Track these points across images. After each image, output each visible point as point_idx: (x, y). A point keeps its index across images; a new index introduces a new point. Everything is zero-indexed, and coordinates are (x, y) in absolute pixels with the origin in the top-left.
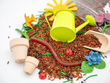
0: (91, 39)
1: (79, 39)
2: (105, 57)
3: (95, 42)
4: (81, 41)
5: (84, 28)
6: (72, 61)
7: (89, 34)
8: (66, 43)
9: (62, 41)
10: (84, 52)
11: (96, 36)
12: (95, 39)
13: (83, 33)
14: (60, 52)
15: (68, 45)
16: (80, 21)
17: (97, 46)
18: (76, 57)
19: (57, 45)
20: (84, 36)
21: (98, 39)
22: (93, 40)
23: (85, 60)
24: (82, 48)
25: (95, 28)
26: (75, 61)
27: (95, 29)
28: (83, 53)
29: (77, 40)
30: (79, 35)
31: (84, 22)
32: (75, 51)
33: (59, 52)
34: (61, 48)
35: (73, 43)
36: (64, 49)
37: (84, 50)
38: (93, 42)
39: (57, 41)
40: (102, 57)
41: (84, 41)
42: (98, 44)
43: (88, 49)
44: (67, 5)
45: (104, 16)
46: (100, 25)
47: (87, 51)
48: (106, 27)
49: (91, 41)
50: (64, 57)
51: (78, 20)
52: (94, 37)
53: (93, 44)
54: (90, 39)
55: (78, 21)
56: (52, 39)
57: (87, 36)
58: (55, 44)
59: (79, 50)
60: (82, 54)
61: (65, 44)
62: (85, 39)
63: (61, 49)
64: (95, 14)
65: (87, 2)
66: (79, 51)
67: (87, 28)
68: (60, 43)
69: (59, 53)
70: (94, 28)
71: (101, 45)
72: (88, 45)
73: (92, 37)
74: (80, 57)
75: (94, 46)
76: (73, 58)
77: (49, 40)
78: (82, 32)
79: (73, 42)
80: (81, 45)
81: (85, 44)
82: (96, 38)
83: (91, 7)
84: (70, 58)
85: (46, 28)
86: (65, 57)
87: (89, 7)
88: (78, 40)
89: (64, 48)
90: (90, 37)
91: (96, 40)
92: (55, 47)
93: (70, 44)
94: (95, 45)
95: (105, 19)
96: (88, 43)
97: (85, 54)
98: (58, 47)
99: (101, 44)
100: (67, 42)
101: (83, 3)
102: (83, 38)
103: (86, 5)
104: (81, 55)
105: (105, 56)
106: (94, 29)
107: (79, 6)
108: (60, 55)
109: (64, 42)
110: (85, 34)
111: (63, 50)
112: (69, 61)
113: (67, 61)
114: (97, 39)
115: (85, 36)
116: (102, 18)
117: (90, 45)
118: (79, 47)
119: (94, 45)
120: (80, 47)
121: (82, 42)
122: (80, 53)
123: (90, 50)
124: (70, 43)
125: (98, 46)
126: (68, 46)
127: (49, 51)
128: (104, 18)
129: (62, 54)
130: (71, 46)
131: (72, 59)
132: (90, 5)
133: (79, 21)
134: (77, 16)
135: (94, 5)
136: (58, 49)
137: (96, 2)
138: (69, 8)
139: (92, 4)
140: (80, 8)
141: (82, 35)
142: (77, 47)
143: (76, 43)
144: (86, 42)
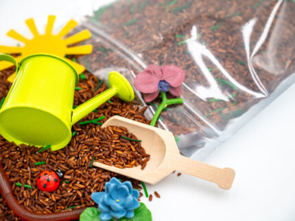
0: (118, 141)
1: (84, 139)
2: (154, 196)
3: (131, 150)
4: (89, 146)
5: (105, 106)
6: (53, 206)
7: (112, 127)
8: (46, 151)
9: (36, 146)
10: (92, 182)
11: (133, 133)
12: (131, 141)
13: (99, 121)
14: (22, 180)
15: (51, 158)
16: (95, 87)
17: (134, 162)
18: (66, 195)
19: (16, 157)
20: (98, 130)
21: (140, 141)
22: (123, 144)
23: (93, 204)
24: (90, 168)
25: (134, 106)
26: (63, 208)
27: (134, 112)
28: (90, 185)
29: (77, 142)
30: (88, 127)
31: (107, 88)
32: (66, 177)
33: (19, 180)
34: (29, 168)
35: (65, 153)
36: (35, 170)
37: (94, 174)
38: (123, 151)
39: (22, 145)
40: (147, 196)
41: (97, 148)
42: (140, 158)
43: (104, 171)
44: (69, 35)
45: (160, 73)
46: (148, 100)
47: (103, 176)
48: (166, 106)
49: (118, 148)
50: (32, 194)
51: (90, 82)
52: (127, 135)
53: (123, 158)
54: (114, 141)
55: (90, 87)
57: (106, 133)
58: (12, 156)
59: (80, 174)
60: (86, 187)
61: (41, 153)
62: (102, 140)
63: (27, 169)
64: (141, 66)
65: (123, 30)
66: (80, 176)
67: (113, 106)
68: (27, 152)
69: (19, 184)
70: (133, 109)
71: (148, 160)
72: (106, 158)
73: (123, 136)
74: (78, 195)
75: (127, 163)
76: (57, 198)
78: (96, 118)
79: (65, 147)
80: (86, 158)
81: (99, 155)
82: (133, 139)
83: (130, 47)
84: (47, 200)
86: (35, 194)
87: (126, 44)
88: (80, 144)
89: (36, 167)
90: (116, 136)
91: (133, 144)
92: (10, 162)
93: (56, 155)
94: (129, 158)
95: (163, 83)
96: (108, 153)
97: (97, 187)
98: (20, 163)
99: (148, 156)
100: (50, 149)
101: (110, 33)
102: (95, 138)
103: (118, 39)
104: (82, 189)
105: (156, 193)
106: (131, 111)
107: (98, 40)
108: (20, 187)
109: (41, 148)
110: (104, 126)
111: (32, 174)
112: (45, 206)
113: (40, 208)
114: (136, 143)
115: (102, 132)
116: (157, 80)
117: (115, 160)
118: (82, 166)
119: (127, 160)
120: (84, 166)
121: (91, 150)
122: (81, 183)
123: (112, 174)
124: (57, 152)
125: (138, 161)
126: (50, 161)
128: (161, 81)
129: (26, 186)
130: (57, 160)
131: (53, 201)
132: (128, 38)
133: (92, 86)
134: (90, 71)
135: (140, 40)
136: (20, 168)
137: (146, 30)
138: (69, 46)
139: (135, 36)
140: (101, 48)
141: (95, 128)
142: (75, 164)
143: (73, 153)
144: (104, 150)
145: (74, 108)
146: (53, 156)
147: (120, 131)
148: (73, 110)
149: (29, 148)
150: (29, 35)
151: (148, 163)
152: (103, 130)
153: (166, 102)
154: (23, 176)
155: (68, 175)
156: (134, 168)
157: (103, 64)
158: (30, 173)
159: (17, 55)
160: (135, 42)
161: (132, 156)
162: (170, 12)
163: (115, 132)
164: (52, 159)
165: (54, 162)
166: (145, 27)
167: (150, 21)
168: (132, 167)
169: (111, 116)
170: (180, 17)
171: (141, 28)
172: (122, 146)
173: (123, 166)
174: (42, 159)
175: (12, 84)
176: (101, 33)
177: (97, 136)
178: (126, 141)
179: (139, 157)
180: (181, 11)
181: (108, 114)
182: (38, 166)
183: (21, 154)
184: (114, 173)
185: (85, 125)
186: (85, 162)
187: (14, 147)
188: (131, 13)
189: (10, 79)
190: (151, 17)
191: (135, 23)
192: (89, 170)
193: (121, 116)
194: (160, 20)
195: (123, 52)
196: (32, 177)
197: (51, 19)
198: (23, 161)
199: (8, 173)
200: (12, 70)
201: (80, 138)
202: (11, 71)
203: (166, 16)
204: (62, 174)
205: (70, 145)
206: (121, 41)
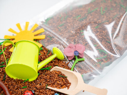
0: (58, 77)
1: (43, 77)
3: (63, 81)
4: (45, 79)
5: (51, 62)
7: (55, 71)
8: (27, 82)
9: (22, 79)
11: (64, 74)
12: (63, 77)
17: (64, 86)
19: (14, 85)
20: (49, 72)
21: (67, 77)
22: (59, 78)
25: (64, 62)
27: (64, 64)
29: (40, 78)
30: (44, 71)
31: (52, 54)
32: (36, 93)
34: (20, 89)
35: (35, 82)
36: (22, 90)
37: (47, 92)
38: (60, 81)
39: (16, 79)
41: (49, 80)
43: (52, 90)
45: (75, 48)
46: (70, 59)
47: (52, 93)
48: (77, 62)
49: (58, 80)
51: (45, 51)
52: (61, 74)
54: (56, 77)
56: (9, 77)
57: (52, 74)
58: (12, 84)
61: (25, 83)
62: (51, 77)
63: (19, 90)
64: (66, 44)
65: (58, 28)
66: (42, 93)
67: (55, 62)
68: (19, 82)
71: (70, 85)
72: (53, 85)
73: (60, 75)
75: (61, 87)
77: (5, 78)
78: (48, 67)
79: (35, 80)
80: (44, 85)
81: (49, 83)
82: (64, 76)
83: (61, 36)
85: (3, 62)
87: (59, 35)
88: (41, 78)
89: (23, 89)
90: (57, 75)
91: (64, 79)
92: (12, 87)
94: (62, 85)
95: (76, 52)
96: (53, 82)
98: (16, 87)
99: (70, 83)
100: (28, 81)
101: (52, 30)
102: (48, 76)
106: (63, 64)
107: (47, 33)
109: (25, 80)
110: (51, 70)
111: (21, 92)
114: (65, 78)
115: (50, 73)
116: (73, 51)
117: (56, 85)
119: (61, 85)
120: (43, 88)
121: (46, 81)
124: (31, 82)
125: (66, 86)
126: (29, 86)
127: (4, 93)
128: (75, 51)
130: (32, 86)
132: (60, 32)
133: (46, 53)
134: (44, 46)
135: (66, 33)
136: (16, 89)
137: (68, 28)
138: (35, 36)
139: (63, 31)
140: (49, 36)
141: (48, 71)
142: (39, 87)
143: (38, 83)
144: (51, 81)
146: (30, 84)
147: (58, 73)
148: (38, 64)
149: (19, 80)
150: (18, 31)
151: (70, 86)
152: (51, 72)
153: (77, 60)
154: (17, 93)
155: (37, 92)
156: (64, 89)
157: (50, 43)
158: (20, 92)
159: (13, 39)
160: (63, 34)
161: (63, 84)
162: (78, 20)
163: (56, 73)
164: (30, 85)
165: (31, 86)
166: (68, 27)
167: (69, 25)
168: (63, 88)
169: (55, 66)
170: (82, 23)
171: (66, 27)
172: (59, 79)
173: (60, 88)
174: (25, 85)
175: (12, 52)
176: (49, 29)
177: (49, 75)
178: (61, 77)
179: (66, 84)
180: (83, 20)
181: (53, 65)
182: (24, 88)
183: (16, 83)
184: (56, 91)
185: (43, 70)
186: (44, 87)
187: (13, 80)
188: (61, 21)
189: (11, 50)
190: (70, 23)
191: (63, 26)
192: (46, 90)
193: (58, 66)
194: (74, 24)
195: (58, 38)
196: (21, 93)
197: (27, 24)
198: (17, 86)
199: (11, 92)
200: (11, 46)
201: (41, 76)
202: (11, 47)
203: (77, 22)
204: (34, 92)
205: (37, 79)
206: (57, 33)
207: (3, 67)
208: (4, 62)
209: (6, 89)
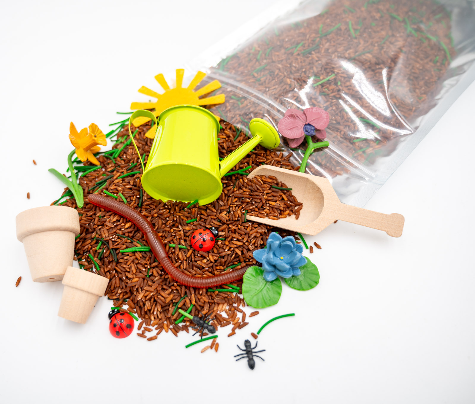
0: (270, 191)
1: (233, 192)
2: (314, 248)
3: (283, 199)
4: (239, 198)
5: (248, 156)
6: (212, 267)
7: (261, 177)
8: (195, 207)
9: (183, 202)
10: (249, 237)
11: (283, 182)
12: (281, 190)
13: (245, 171)
14: (175, 240)
15: (201, 214)
16: (234, 136)
17: (287, 212)
18: (224, 254)
19: (166, 216)
20: (246, 181)
21: (291, 189)
22: (275, 194)
23: (254, 262)
24: (244, 222)
25: (278, 153)
26: (222, 268)
27: (279, 159)
28: (247, 241)
29: (226, 195)
30: (234, 178)
31: (247, 138)
32: (221, 233)
33: (172, 240)
34: (180, 227)
35: (214, 207)
36: (187, 228)
37: (249, 229)
38: (275, 201)
39: (169, 201)
40: (307, 248)
41: (248, 200)
42: (293, 207)
43: (260, 224)
44: (197, 88)
45: (304, 117)
46: (294, 145)
47: (260, 231)
48: (312, 151)
49: (270, 198)
50: (188, 255)
51: (228, 132)
52: (277, 184)
53: (276, 209)
54: (265, 192)
55: (229, 137)
56: (151, 198)
57: (256, 184)
58: (161, 215)
59: (235, 230)
60: (244, 244)
61: (190, 209)
62: (252, 191)
63: (178, 227)
64: (278, 111)
65: (254, 76)
66: (235, 232)
67: (257, 155)
68: (175, 209)
69: (172, 245)
70: (278, 156)
71: (301, 209)
72: (259, 211)
73: (273, 185)
74: (237, 254)
75: (280, 214)
76: (215, 258)
77: (143, 202)
78: (242, 168)
79: (214, 202)
80: (239, 212)
81: (251, 208)
82: (283, 188)
83: (265, 92)
84: (205, 261)
85: (133, 162)
86: (191, 255)
87: (260, 90)
88: (229, 197)
89: (187, 225)
90: (266, 186)
91: (285, 194)
92: (160, 222)
93: (206, 210)
94: (282, 208)
95: (308, 127)
96: (260, 204)
97: (255, 243)
98: (170, 222)
99: (301, 205)
100: (198, 204)
101: (240, 81)
102: (245, 189)
103: (250, 86)
104: (240, 246)
105: (316, 244)
106: (277, 158)
107: (229, 89)
108: (174, 248)
109: (189, 203)
110: (251, 176)
111: (185, 233)
112: (204, 268)
113: (199, 271)
114: (287, 191)
115: (250, 183)
116: (301, 124)
117: (268, 212)
118: (235, 221)
119: (280, 210)
120: (238, 220)
121: (243, 203)
122: (238, 240)
124: (206, 207)
125: (292, 211)
126: (201, 218)
127: (143, 237)
128: (306, 125)
129: (180, 246)
130: (208, 216)
131: (211, 262)
132: (262, 84)
133: (231, 136)
134: (225, 120)
135: (274, 85)
136: (171, 227)
137: (278, 74)
138: (202, 97)
139: (267, 82)
140: (233, 97)
141: (242, 178)
142: (228, 219)
143: (223, 208)
144: (256, 202)
145: (220, 160)
146: (203, 212)
147: (270, 181)
148: (220, 163)
149: (176, 204)
150: (160, 91)
151: (301, 211)
152: (251, 181)
153: (313, 146)
154: (175, 236)
155: (222, 231)
156: (288, 218)
158: (182, 232)
159: (152, 110)
161: (285, 206)
162: (298, 55)
163: (264, 182)
164: (203, 215)
165: (206, 218)
166: (277, 72)
167: (280, 66)
168: (286, 217)
169: (258, 166)
170: (310, 58)
171: (272, 73)
172: (273, 196)
173: (277, 218)
174: (192, 216)
175: (152, 140)
176: (231, 81)
177: (246, 187)
178: (277, 190)
179: (291, 206)
180: (310, 53)
181: (253, 163)
182: (190, 223)
183: (169, 212)
184: (270, 226)
185: (229, 176)
186: (239, 217)
187: (162, 205)
188: (257, 60)
189: (149, 135)
190: (280, 62)
191: (264, 69)
192: (244, 224)
193: (266, 164)
194: (291, 64)
195: (258, 98)
196: (185, 236)
197: (180, 73)
198: (173, 220)
199: (160, 234)
200: (148, 125)
201: (228, 191)
202: (147, 127)
203: (297, 59)
204: (216, 232)
205: (218, 200)
206: (254, 88)
207: (133, 175)
208: (135, 163)
209: (147, 228)
